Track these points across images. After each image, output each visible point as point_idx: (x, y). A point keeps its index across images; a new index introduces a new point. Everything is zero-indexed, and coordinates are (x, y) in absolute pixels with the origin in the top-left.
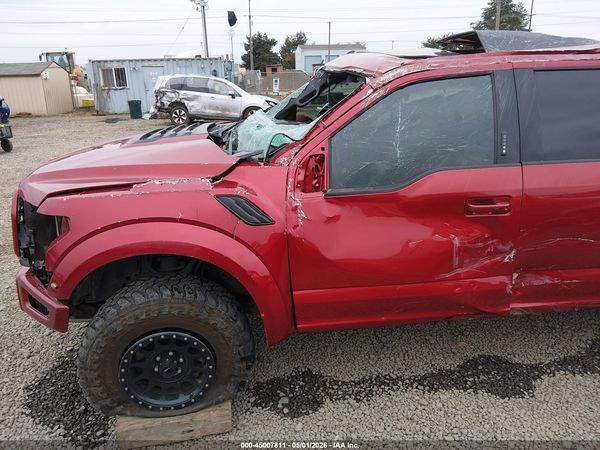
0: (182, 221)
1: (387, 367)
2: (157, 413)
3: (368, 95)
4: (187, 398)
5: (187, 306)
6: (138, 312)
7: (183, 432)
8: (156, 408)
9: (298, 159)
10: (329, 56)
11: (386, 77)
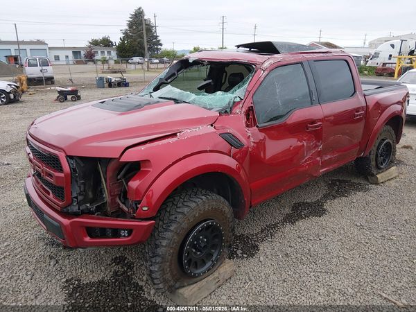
0: (211, 151)
1: (269, 221)
2: (200, 278)
3: (262, 74)
4: (211, 263)
5: (214, 203)
6: (194, 213)
7: (215, 284)
8: (199, 275)
9: (244, 110)
10: (19, 50)
11: (266, 65)
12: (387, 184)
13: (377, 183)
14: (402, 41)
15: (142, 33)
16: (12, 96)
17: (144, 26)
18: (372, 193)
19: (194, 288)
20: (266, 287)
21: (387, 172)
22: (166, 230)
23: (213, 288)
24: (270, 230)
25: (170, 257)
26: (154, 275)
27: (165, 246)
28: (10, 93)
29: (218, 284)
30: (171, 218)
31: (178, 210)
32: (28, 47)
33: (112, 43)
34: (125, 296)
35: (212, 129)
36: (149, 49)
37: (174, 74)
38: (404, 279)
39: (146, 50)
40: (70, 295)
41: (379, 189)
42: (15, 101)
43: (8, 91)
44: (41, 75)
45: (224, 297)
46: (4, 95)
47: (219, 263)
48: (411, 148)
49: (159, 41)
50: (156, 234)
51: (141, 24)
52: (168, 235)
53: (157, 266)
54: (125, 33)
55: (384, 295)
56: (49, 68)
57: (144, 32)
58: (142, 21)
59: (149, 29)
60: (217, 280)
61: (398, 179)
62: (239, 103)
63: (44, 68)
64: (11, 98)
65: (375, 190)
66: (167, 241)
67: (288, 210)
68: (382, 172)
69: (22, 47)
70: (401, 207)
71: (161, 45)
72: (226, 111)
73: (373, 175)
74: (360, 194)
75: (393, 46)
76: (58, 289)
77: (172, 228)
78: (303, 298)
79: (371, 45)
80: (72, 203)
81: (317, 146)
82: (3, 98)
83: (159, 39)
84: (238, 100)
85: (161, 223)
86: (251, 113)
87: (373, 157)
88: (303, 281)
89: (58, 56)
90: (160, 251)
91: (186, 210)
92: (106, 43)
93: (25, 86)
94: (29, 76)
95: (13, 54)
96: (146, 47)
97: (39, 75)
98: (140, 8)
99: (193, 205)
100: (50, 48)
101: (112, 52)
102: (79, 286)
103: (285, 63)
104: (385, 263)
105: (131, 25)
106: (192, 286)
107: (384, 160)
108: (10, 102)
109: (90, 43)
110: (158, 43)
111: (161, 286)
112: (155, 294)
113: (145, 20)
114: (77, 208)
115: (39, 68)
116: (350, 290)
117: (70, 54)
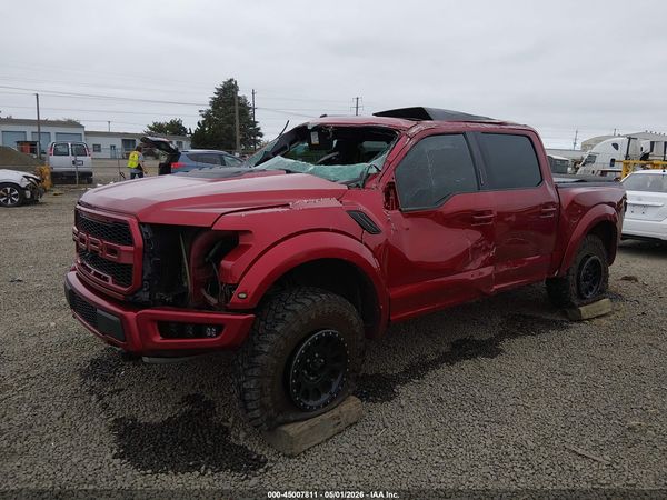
0: (334, 231)
2: (313, 413)
3: (408, 142)
4: (328, 395)
7: (334, 426)
8: (312, 408)
9: (381, 186)
10: (39, 133)
11: (414, 130)
12: (595, 321)
13: (580, 320)
14: (630, 139)
15: (233, 117)
16: (28, 194)
17: (237, 107)
18: (573, 332)
19: (304, 425)
20: (408, 435)
21: (595, 304)
22: (270, 332)
23: (331, 431)
24: (416, 371)
25: (272, 371)
26: (248, 397)
27: (267, 353)
28: (25, 189)
29: (338, 428)
30: (277, 316)
31: (288, 307)
32: (53, 130)
33: (185, 129)
34: (201, 439)
35: (338, 204)
36: (242, 141)
37: (285, 147)
38: (611, 433)
39: (238, 141)
40: (121, 437)
41: (583, 328)
42: (33, 202)
43: (23, 186)
44: (74, 169)
45: (345, 445)
46: (16, 192)
47: (341, 399)
48: (636, 281)
49: (259, 129)
50: (255, 338)
51: (232, 103)
52: (273, 338)
53: (254, 381)
54: (207, 116)
55: (579, 451)
56: (86, 159)
57: (237, 114)
58: (233, 98)
59: (245, 111)
60: (337, 421)
61: (612, 317)
62: (375, 176)
63: (79, 158)
64: (26, 198)
65: (577, 330)
66: (270, 346)
67: (445, 348)
68: (587, 304)
69: (43, 129)
70: (615, 351)
71: (261, 135)
72: (357, 185)
73: (573, 306)
74: (554, 333)
75: (616, 146)
76: (103, 429)
77: (278, 329)
78: (461, 450)
79: (585, 146)
80: (142, 287)
81: (488, 250)
82: (15, 196)
83: (258, 126)
84: (374, 171)
85: (263, 323)
86: (392, 192)
87: (572, 278)
88: (463, 431)
89: (99, 146)
90: (259, 359)
91: (298, 307)
92: (176, 128)
93: (47, 183)
94: (56, 169)
95: (29, 139)
96: (239, 137)
97: (69, 169)
98: (232, 80)
99: (308, 302)
100: (87, 133)
101: (184, 143)
102: (133, 427)
103: (441, 131)
104: (585, 414)
105: (215, 103)
106: (301, 424)
107: (591, 288)
108: (24, 202)
109: (150, 128)
110: (257, 132)
111: (257, 413)
112: (245, 438)
113: (239, 98)
114: (147, 295)
115: (71, 158)
116: (530, 443)
117: (118, 143)
